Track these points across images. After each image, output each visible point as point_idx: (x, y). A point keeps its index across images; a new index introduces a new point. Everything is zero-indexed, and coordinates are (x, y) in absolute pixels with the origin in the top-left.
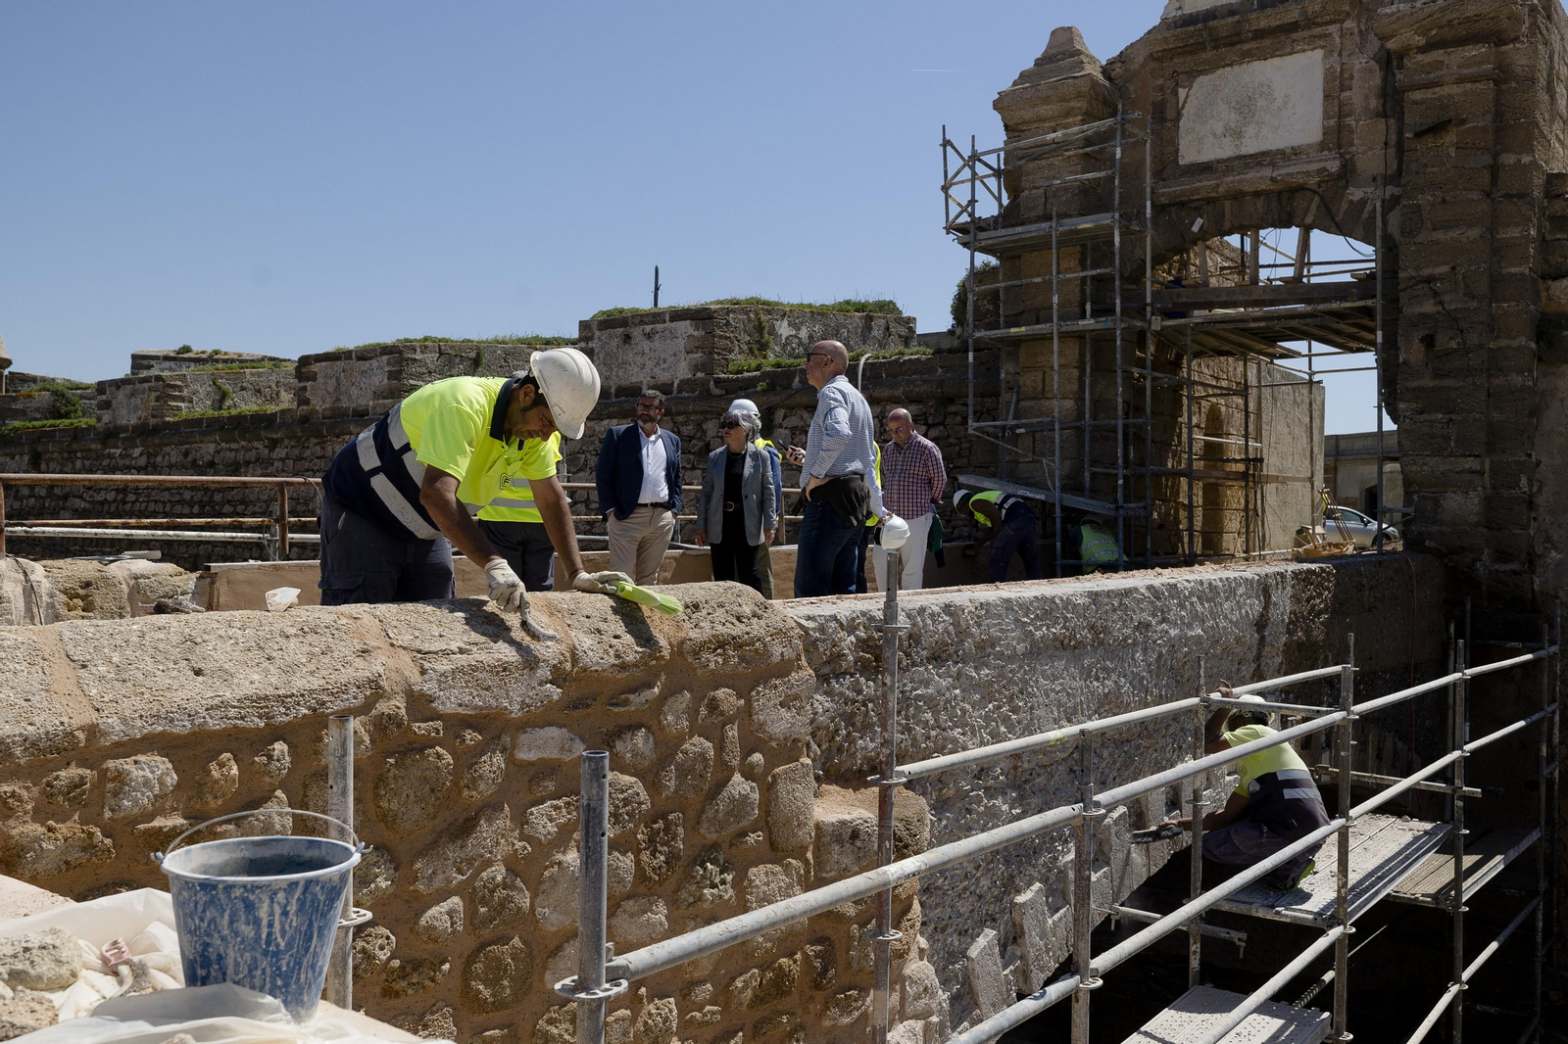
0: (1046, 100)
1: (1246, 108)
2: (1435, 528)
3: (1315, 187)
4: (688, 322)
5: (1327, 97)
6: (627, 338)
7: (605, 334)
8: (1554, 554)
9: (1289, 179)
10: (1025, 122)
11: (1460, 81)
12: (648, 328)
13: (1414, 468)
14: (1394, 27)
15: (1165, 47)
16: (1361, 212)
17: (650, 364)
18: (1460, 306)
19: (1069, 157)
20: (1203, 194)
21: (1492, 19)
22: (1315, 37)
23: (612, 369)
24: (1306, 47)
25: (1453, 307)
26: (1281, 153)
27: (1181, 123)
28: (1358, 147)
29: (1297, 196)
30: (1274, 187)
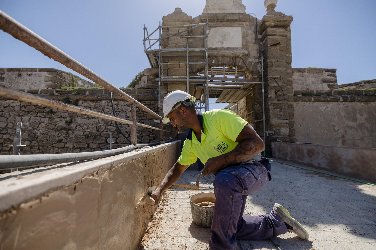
1: (224, 37)
3: (241, 57)
4: (46, 72)
5: (243, 37)
6: (20, 75)
7: (10, 73)
9: (236, 54)
11: (280, 35)
12: (29, 73)
14: (269, 19)
16: (252, 64)
17: (29, 84)
18: (282, 85)
19: (183, 38)
20: (215, 55)
22: (240, 24)
23: (12, 84)
24: (238, 26)
26: (233, 48)
28: (250, 50)
29: (237, 58)
30: (232, 55)
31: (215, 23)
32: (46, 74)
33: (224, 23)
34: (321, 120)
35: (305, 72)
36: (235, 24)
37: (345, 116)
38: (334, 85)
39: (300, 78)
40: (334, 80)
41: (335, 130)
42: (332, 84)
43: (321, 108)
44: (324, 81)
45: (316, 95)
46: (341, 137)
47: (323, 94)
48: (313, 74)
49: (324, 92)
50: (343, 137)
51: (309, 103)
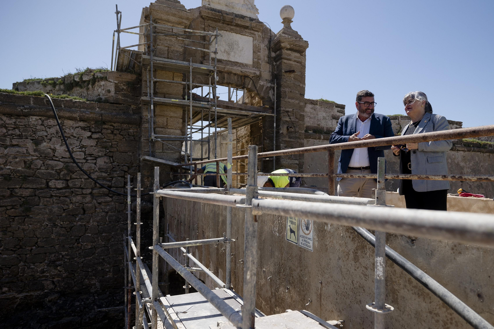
0: (174, 15)
1: (231, 46)
3: (251, 78)
5: (254, 52)
9: (245, 73)
10: (161, 20)
11: (295, 61)
14: (285, 40)
15: (208, 15)
16: (263, 88)
18: (294, 120)
19: (179, 40)
22: (251, 33)
24: (249, 35)
26: (242, 64)
28: (262, 70)
29: (246, 78)
30: (241, 74)
31: (220, 24)
33: (232, 27)
35: (317, 105)
36: (246, 32)
39: (312, 111)
44: (333, 117)
45: (326, 133)
48: (325, 108)
51: (319, 141)
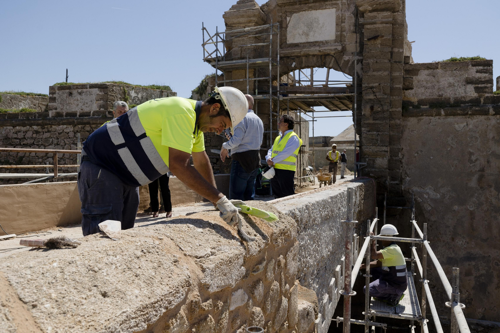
0: (242, 16)
1: (310, 26)
2: (373, 170)
3: (333, 55)
4: (97, 89)
5: (337, 25)
6: (71, 94)
7: (61, 92)
8: (408, 178)
9: (325, 51)
10: (234, 24)
11: (382, 23)
12: (80, 90)
13: (367, 150)
14: (362, 3)
15: (283, 2)
16: (348, 64)
17: (80, 105)
18: (382, 97)
19: (250, 37)
20: (296, 54)
21: (393, 3)
22: (333, 4)
23: (64, 106)
24: (330, 7)
25: (379, 97)
26: (322, 42)
27: (288, 29)
28: (347, 42)
29: (327, 57)
30: (320, 54)
31: (297, 6)
32: (96, 91)
33: (310, 5)
34: (452, 145)
36: (326, 5)
37: (494, 138)
38: (486, 87)
39: (428, 78)
40: (487, 79)
41: (472, 161)
42: (483, 85)
43: (456, 126)
44: (469, 82)
45: (452, 106)
46: (479, 171)
47: (465, 102)
48: (452, 71)
49: (468, 99)
50: (482, 170)
51: (439, 119)
